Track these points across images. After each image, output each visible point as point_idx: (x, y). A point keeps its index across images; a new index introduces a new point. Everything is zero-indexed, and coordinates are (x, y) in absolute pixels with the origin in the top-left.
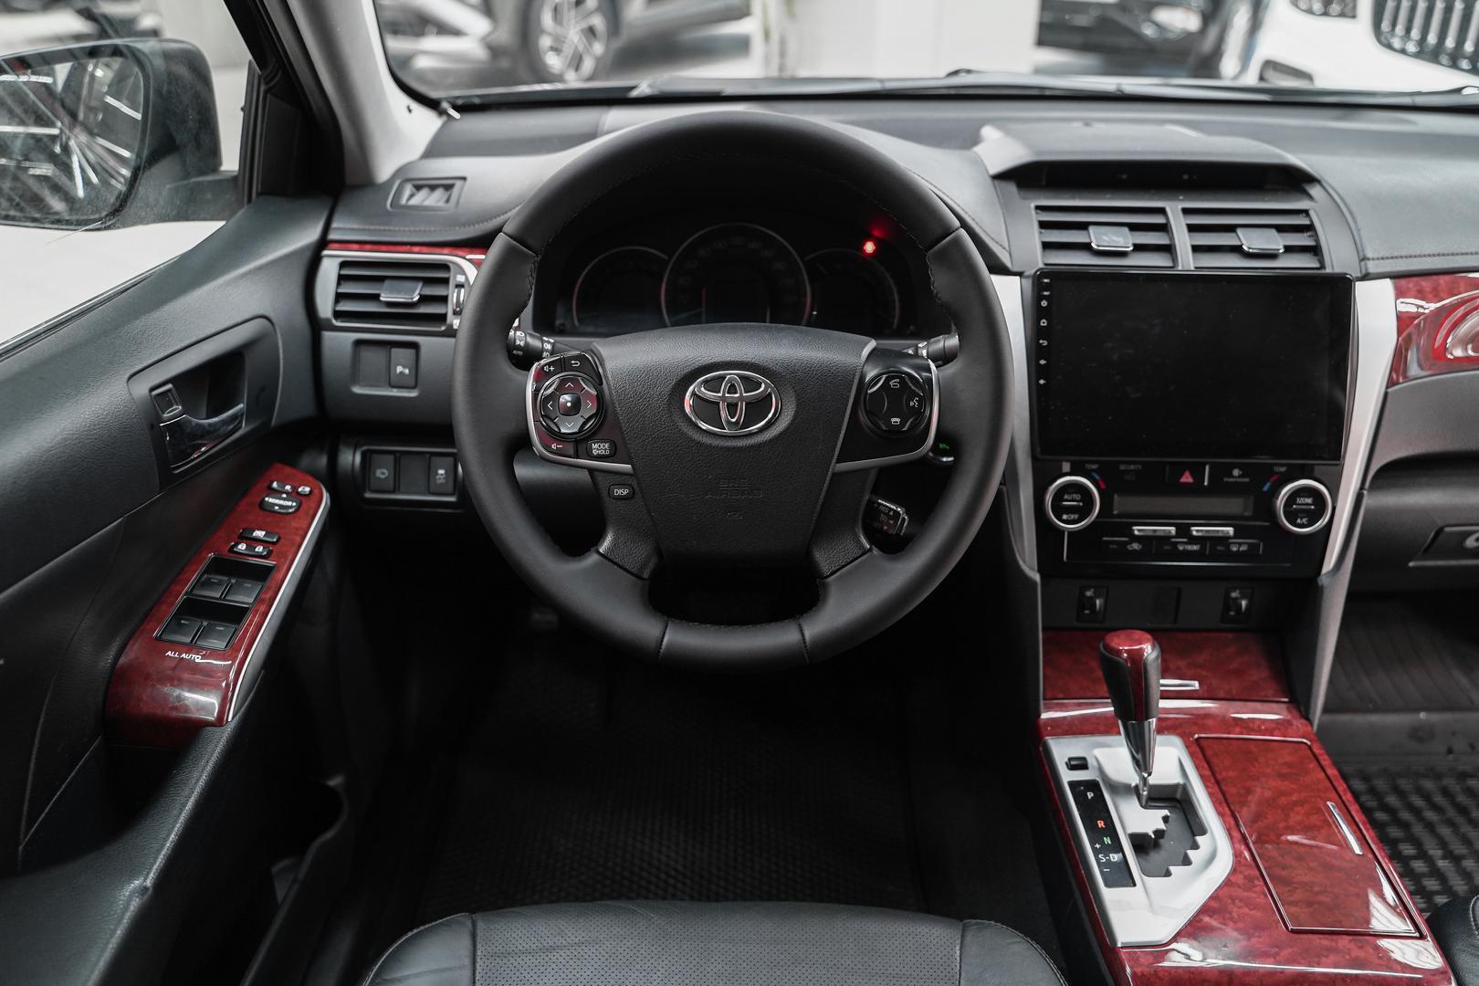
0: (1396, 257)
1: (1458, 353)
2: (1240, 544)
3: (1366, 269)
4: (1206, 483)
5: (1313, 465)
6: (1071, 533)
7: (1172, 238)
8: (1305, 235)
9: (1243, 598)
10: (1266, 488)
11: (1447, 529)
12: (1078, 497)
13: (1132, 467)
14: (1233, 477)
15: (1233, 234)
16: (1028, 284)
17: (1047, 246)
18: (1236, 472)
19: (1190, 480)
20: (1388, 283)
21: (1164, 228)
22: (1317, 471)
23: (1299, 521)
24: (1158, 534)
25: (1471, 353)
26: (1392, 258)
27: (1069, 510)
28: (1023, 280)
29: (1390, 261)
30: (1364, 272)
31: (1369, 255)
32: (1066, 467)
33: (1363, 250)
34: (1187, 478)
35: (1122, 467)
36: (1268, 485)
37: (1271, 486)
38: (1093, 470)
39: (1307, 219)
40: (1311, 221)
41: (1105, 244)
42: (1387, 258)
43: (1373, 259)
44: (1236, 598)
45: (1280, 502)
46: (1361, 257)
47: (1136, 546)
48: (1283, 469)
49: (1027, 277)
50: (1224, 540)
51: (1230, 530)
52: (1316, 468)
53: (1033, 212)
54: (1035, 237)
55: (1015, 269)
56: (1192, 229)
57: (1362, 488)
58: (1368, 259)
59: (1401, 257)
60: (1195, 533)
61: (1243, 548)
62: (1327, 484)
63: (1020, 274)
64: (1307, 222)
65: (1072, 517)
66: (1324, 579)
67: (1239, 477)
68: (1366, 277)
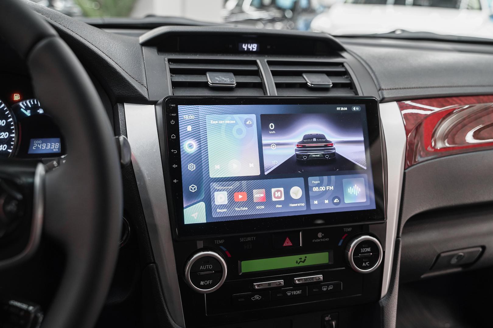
0: (398, 89)
1: (439, 145)
2: (328, 285)
3: (383, 95)
4: (301, 245)
5: (368, 224)
6: (209, 295)
7: (262, 79)
8: (344, 77)
9: (332, 320)
10: (340, 244)
11: (443, 255)
12: (210, 267)
13: (249, 239)
14: (319, 238)
15: (301, 77)
16: (159, 109)
17: (176, 85)
18: (320, 235)
19: (290, 244)
20: (395, 105)
21: (257, 73)
22: (371, 229)
23: (364, 264)
24: (272, 286)
25: (447, 145)
26: (395, 89)
27: (204, 278)
28: (157, 107)
29: (395, 90)
30: (381, 97)
31: (383, 87)
32: (200, 244)
33: (379, 84)
34: (288, 243)
35: (242, 240)
36: (341, 241)
37: (343, 242)
38: (221, 244)
39: (343, 68)
40: (346, 69)
41: (217, 82)
42: (393, 89)
43: (385, 89)
44: (329, 320)
45: (351, 253)
46: (378, 88)
47: (257, 297)
48: (349, 229)
49: (159, 104)
50: (318, 284)
51: (321, 277)
52: (370, 226)
53: (167, 63)
54: (168, 78)
55: (151, 99)
56: (275, 73)
57: (398, 236)
58: (383, 89)
59: (400, 89)
60: (297, 282)
61: (331, 288)
62: (378, 236)
63: (155, 103)
64: (343, 70)
65: (208, 282)
66: (382, 301)
67: (322, 238)
68: (383, 101)
